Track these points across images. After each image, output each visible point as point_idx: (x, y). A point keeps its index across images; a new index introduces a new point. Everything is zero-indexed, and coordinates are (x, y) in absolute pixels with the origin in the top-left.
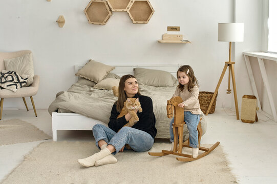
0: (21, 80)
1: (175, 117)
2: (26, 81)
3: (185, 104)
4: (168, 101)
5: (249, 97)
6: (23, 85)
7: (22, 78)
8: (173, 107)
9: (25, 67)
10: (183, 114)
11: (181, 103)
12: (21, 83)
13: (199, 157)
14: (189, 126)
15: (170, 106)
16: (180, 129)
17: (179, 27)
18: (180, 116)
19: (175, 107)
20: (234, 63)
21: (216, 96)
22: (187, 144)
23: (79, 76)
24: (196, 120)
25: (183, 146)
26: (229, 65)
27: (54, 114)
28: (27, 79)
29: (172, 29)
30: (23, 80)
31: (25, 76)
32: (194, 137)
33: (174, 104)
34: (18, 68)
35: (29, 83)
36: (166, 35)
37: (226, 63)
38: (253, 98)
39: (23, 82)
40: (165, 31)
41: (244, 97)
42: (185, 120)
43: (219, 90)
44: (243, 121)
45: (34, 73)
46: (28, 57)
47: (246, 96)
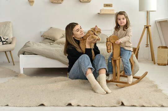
0: (3, 40)
1: (113, 52)
2: (7, 40)
3: (121, 41)
4: (107, 39)
5: (163, 47)
6: (4, 43)
7: (4, 39)
8: (111, 44)
9: (7, 31)
10: (119, 50)
11: (117, 41)
12: (3, 42)
13: (133, 83)
14: (123, 59)
15: (109, 43)
16: (117, 62)
17: (112, 4)
18: (117, 52)
19: (112, 44)
20: (150, 26)
21: (138, 50)
22: (123, 75)
23: (44, 37)
24: (128, 54)
25: (121, 76)
26: (147, 27)
27: (21, 56)
28: (7, 39)
29: (107, 5)
30: (4, 40)
31: (6, 38)
32: (127, 67)
33: (112, 41)
34: (1, 32)
35: (9, 42)
36: (103, 10)
37: (145, 26)
38: (165, 48)
39: (4, 41)
40: (102, 7)
41: (159, 47)
42: (121, 55)
43: (140, 46)
44: (159, 64)
45: (13, 36)
46: (8, 25)
47: (160, 47)
